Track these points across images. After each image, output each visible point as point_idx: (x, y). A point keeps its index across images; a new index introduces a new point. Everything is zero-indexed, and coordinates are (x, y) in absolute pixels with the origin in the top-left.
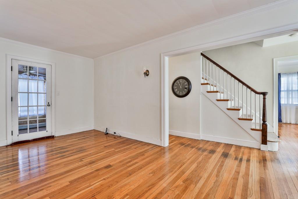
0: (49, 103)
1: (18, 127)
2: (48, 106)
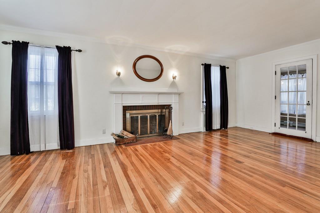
0: (309, 102)
1: (280, 122)
2: (307, 104)
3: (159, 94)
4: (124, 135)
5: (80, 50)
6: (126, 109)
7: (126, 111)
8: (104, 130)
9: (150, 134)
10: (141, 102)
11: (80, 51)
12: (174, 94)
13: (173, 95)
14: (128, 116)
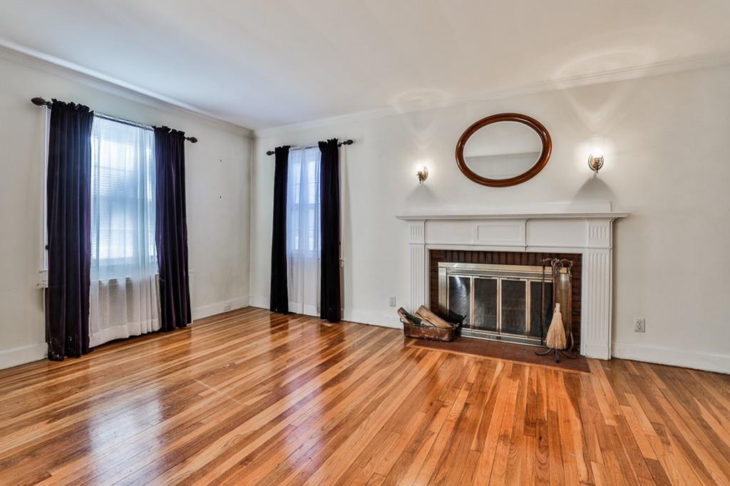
3: (529, 219)
4: (420, 318)
5: (350, 140)
6: (437, 257)
7: (439, 263)
8: (392, 299)
9: (503, 331)
10: (472, 243)
11: (350, 142)
12: (589, 219)
13: (587, 224)
14: (442, 274)
